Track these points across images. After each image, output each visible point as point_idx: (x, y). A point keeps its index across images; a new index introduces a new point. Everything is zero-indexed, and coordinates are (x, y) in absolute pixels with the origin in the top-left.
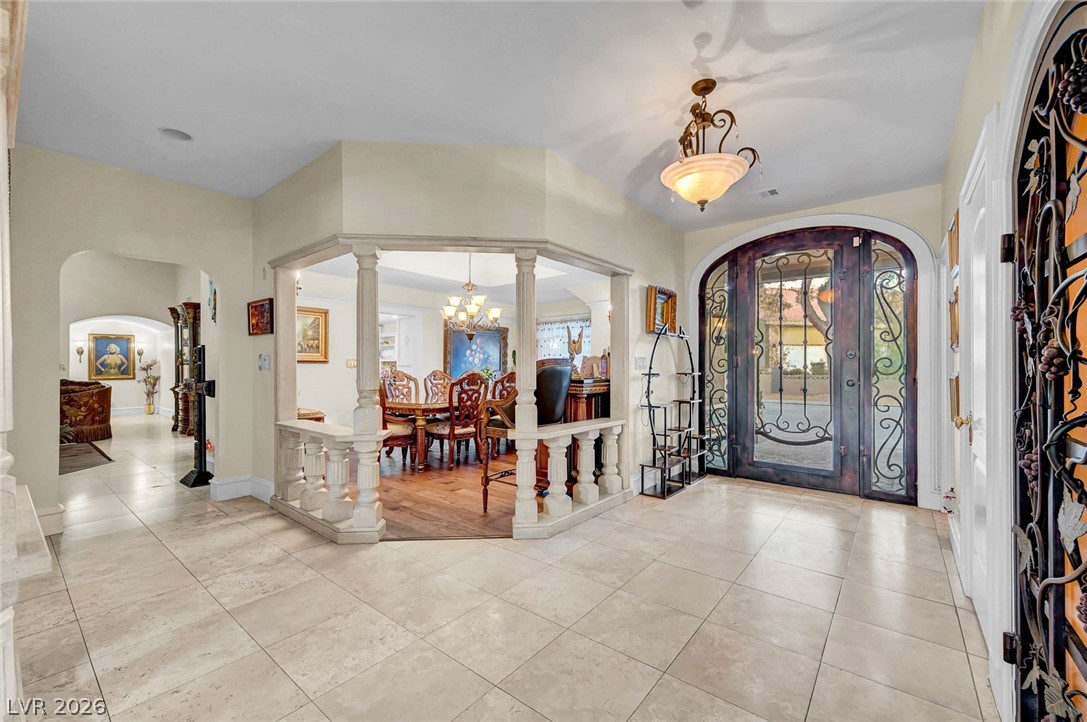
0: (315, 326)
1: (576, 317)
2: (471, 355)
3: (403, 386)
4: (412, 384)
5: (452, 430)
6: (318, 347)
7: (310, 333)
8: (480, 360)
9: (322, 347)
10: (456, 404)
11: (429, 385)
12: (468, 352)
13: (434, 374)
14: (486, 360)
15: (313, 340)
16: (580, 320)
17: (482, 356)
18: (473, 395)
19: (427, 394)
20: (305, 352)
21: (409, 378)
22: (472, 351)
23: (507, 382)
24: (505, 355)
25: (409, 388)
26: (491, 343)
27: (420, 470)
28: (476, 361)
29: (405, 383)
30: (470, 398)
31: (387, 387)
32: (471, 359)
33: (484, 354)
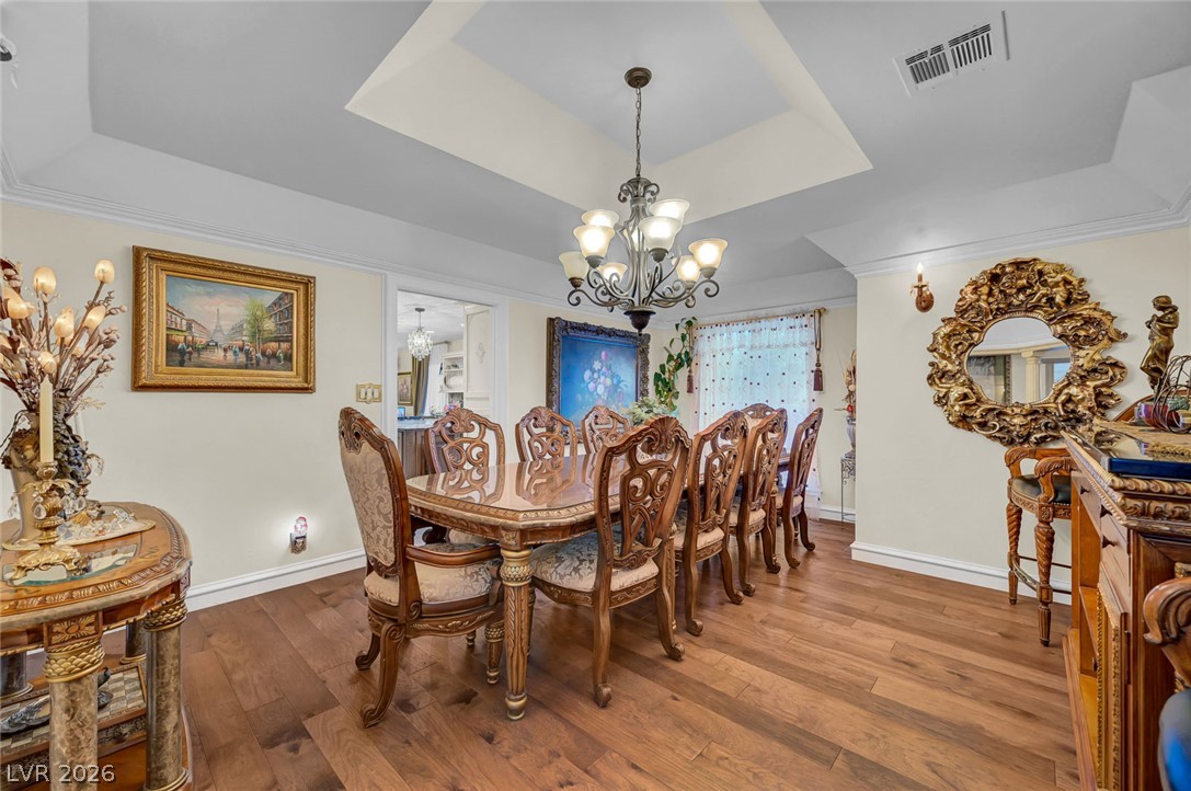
0: (282, 310)
1: (779, 311)
2: (592, 379)
3: (471, 441)
4: (490, 437)
5: (604, 577)
6: (288, 358)
7: (269, 325)
8: (606, 388)
9: (298, 358)
10: (614, 504)
11: (527, 437)
12: (587, 374)
13: (534, 414)
14: (614, 389)
15: (278, 340)
16: (787, 316)
17: (609, 382)
18: (658, 476)
19: (523, 459)
20: (257, 366)
21: (485, 424)
22: (593, 371)
23: (724, 437)
24: (645, 379)
25: (485, 447)
26: (622, 359)
27: (517, 711)
28: (600, 390)
29: (475, 434)
30: (650, 489)
31: (433, 446)
32: (591, 385)
33: (612, 378)
